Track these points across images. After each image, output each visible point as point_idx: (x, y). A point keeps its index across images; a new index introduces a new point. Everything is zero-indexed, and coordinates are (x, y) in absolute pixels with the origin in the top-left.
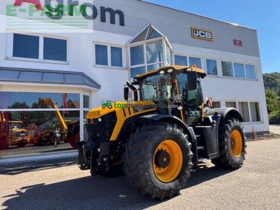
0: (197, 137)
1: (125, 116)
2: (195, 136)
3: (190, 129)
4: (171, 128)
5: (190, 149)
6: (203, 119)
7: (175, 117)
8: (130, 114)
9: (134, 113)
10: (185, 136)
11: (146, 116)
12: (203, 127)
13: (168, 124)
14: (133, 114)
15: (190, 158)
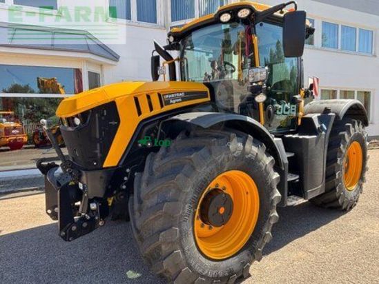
0: (288, 158)
1: (140, 113)
2: (285, 156)
3: (277, 141)
4: (240, 145)
5: (275, 187)
6: (300, 121)
7: (249, 119)
8: (151, 109)
9: (162, 106)
10: (267, 160)
11: (182, 117)
12: (301, 137)
13: (233, 135)
14: (158, 110)
15: (275, 204)
